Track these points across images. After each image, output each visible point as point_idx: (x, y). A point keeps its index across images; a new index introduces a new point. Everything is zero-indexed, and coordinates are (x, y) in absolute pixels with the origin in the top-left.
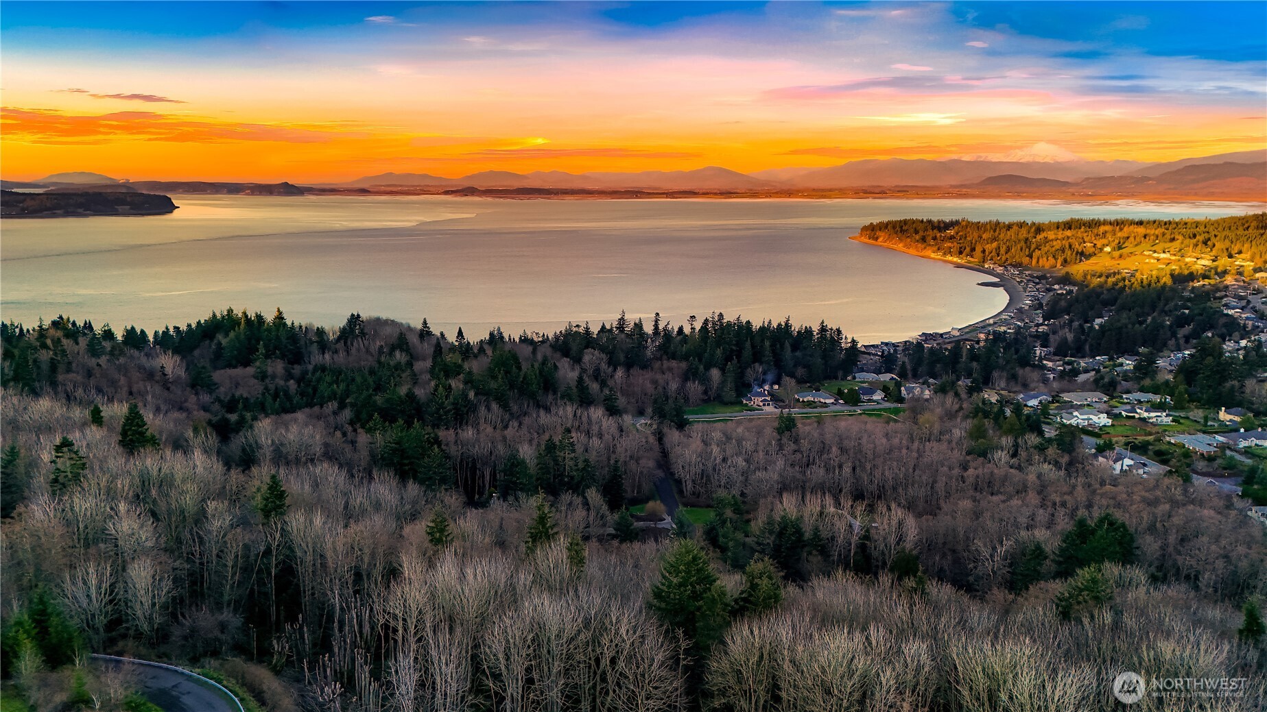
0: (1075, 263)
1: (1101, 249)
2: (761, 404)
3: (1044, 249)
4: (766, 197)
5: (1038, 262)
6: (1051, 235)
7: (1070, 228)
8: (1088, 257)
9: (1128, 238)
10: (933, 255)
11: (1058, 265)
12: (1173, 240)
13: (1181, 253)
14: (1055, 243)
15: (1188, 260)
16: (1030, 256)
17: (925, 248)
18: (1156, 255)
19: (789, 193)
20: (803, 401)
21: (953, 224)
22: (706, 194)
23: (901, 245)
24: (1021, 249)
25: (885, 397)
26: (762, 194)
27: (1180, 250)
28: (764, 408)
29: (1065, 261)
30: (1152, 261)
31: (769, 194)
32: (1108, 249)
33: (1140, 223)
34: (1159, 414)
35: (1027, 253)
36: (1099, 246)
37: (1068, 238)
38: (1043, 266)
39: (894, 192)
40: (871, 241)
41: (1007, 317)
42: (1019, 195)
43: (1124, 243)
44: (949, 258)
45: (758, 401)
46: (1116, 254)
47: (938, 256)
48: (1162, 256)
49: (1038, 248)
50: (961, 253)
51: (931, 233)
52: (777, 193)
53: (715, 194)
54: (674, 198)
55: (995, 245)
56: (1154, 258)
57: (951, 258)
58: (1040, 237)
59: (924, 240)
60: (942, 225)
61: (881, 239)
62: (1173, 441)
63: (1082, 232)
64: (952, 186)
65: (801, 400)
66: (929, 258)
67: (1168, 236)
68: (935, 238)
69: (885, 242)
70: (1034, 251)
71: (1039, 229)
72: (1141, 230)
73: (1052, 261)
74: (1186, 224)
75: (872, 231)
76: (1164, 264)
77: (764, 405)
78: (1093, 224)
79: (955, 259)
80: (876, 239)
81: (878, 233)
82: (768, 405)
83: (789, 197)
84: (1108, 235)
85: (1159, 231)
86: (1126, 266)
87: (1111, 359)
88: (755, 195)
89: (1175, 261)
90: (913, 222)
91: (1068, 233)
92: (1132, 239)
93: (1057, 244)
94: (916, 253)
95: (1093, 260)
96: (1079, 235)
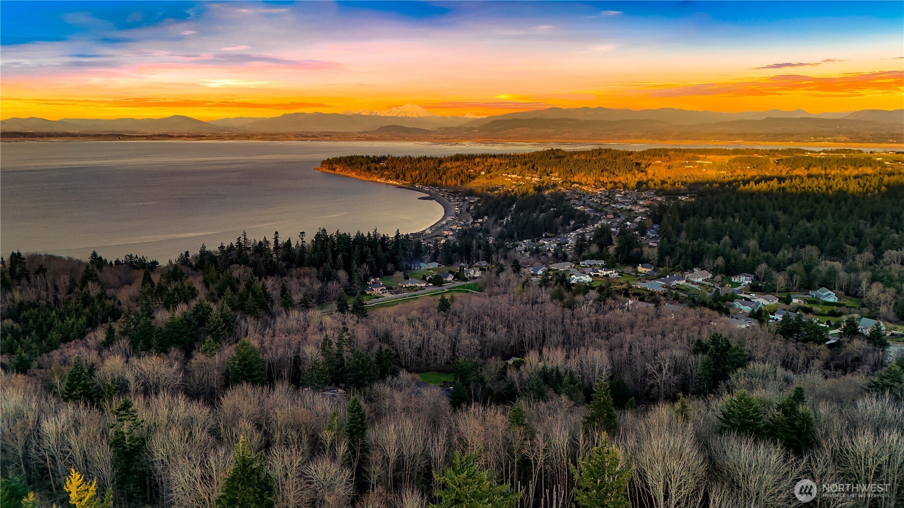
0: (467, 183)
1: (479, 173)
2: (381, 292)
3: (448, 174)
4: (230, 139)
5: (446, 182)
6: (449, 165)
7: (458, 160)
8: (474, 178)
9: (492, 166)
10: (379, 180)
11: (459, 184)
12: (515, 166)
13: (521, 173)
14: (453, 170)
15: (527, 178)
16: (440, 178)
17: (372, 175)
18: (509, 176)
19: (248, 136)
20: (406, 287)
21: (383, 158)
22: (180, 137)
23: (353, 174)
24: (434, 174)
25: (454, 278)
26: (226, 137)
27: (521, 172)
28: (384, 295)
29: (462, 181)
30: (509, 179)
31: (232, 137)
32: (483, 173)
33: (494, 156)
34: (611, 272)
35: (438, 177)
36: (477, 171)
37: (459, 166)
38: (450, 185)
39: (322, 136)
40: (330, 171)
41: (451, 219)
42: (404, 139)
43: (490, 169)
44: (390, 182)
45: (377, 291)
46: (488, 175)
47: (382, 180)
48: (513, 176)
49: (444, 173)
50: (397, 178)
51: (373, 165)
52: (237, 136)
53: (188, 137)
54: (154, 140)
55: (417, 172)
56: (509, 178)
57: (391, 182)
58: (442, 166)
59: (369, 169)
60: (377, 160)
61: (338, 170)
62: (639, 287)
63: (466, 163)
64: (359, 133)
65: (404, 286)
66: (377, 182)
67: (512, 164)
68: (376, 169)
69: (341, 171)
70: (442, 176)
71: (441, 161)
72: (497, 161)
73: (454, 182)
74: (518, 156)
75: (331, 163)
76: (515, 181)
77: (383, 293)
78: (471, 158)
79: (395, 183)
80: (334, 170)
81: (335, 166)
82: (386, 292)
83: (248, 139)
84: (480, 164)
85: (507, 161)
86: (496, 182)
87: (533, 241)
88: (220, 137)
89: (520, 179)
90: (358, 157)
91: (458, 163)
92: (494, 166)
93: (455, 171)
94: (366, 179)
95: (476, 180)
96: (464, 164)
